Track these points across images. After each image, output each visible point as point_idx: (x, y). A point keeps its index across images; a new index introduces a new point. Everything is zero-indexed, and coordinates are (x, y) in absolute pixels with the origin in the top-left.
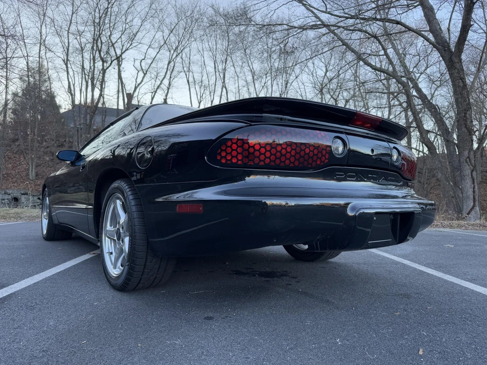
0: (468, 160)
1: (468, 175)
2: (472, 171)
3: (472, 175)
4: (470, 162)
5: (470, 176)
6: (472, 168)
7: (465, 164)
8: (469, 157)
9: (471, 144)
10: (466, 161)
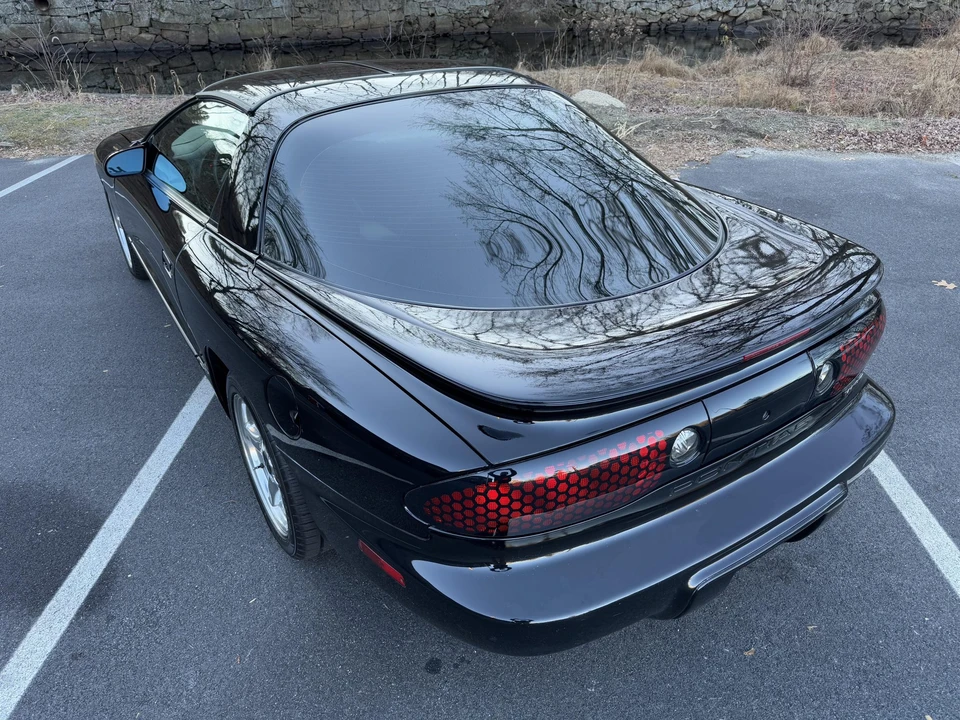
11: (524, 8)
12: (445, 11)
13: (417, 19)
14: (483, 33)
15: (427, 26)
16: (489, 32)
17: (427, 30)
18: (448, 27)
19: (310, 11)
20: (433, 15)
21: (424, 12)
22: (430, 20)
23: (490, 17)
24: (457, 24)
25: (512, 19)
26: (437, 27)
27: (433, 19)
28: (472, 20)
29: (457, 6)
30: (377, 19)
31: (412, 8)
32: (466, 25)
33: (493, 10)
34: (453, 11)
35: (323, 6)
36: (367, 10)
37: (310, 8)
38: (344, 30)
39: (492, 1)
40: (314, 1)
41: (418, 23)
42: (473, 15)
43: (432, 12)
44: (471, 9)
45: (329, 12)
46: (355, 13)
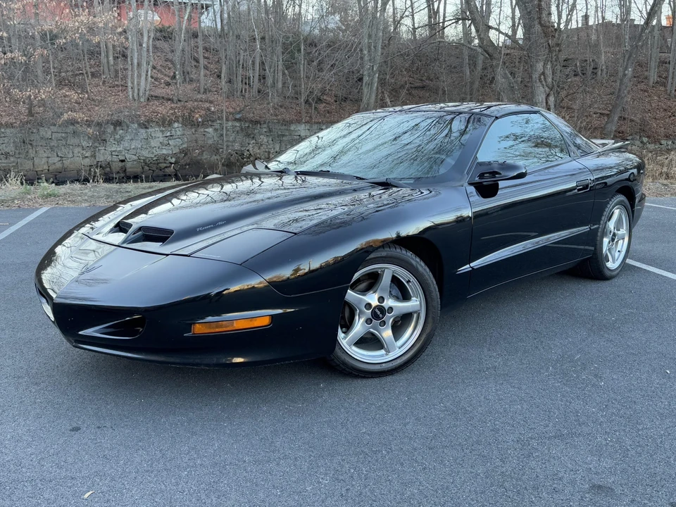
0: (542, 77)
1: (542, 102)
2: (548, 95)
3: (547, 103)
4: (546, 82)
5: (545, 104)
6: (547, 89)
7: (539, 84)
8: (543, 73)
9: (547, 51)
10: (540, 79)
11: (205, 156)
12: (135, 158)
13: (109, 164)
14: (170, 175)
15: (118, 169)
17: (118, 172)
18: (139, 170)
19: (6, 158)
20: (122, 161)
21: (115, 159)
22: (121, 164)
23: (176, 162)
24: (146, 168)
25: (195, 164)
26: (128, 170)
27: (123, 163)
28: (160, 165)
29: (145, 154)
30: (71, 164)
31: (104, 155)
32: (154, 169)
33: (179, 157)
34: (142, 158)
35: (19, 153)
36: (61, 157)
37: (7, 155)
38: (39, 173)
39: (178, 151)
40: (10, 149)
41: (110, 168)
42: (161, 161)
43: (123, 158)
44: (159, 157)
45: (25, 158)
46: (50, 159)
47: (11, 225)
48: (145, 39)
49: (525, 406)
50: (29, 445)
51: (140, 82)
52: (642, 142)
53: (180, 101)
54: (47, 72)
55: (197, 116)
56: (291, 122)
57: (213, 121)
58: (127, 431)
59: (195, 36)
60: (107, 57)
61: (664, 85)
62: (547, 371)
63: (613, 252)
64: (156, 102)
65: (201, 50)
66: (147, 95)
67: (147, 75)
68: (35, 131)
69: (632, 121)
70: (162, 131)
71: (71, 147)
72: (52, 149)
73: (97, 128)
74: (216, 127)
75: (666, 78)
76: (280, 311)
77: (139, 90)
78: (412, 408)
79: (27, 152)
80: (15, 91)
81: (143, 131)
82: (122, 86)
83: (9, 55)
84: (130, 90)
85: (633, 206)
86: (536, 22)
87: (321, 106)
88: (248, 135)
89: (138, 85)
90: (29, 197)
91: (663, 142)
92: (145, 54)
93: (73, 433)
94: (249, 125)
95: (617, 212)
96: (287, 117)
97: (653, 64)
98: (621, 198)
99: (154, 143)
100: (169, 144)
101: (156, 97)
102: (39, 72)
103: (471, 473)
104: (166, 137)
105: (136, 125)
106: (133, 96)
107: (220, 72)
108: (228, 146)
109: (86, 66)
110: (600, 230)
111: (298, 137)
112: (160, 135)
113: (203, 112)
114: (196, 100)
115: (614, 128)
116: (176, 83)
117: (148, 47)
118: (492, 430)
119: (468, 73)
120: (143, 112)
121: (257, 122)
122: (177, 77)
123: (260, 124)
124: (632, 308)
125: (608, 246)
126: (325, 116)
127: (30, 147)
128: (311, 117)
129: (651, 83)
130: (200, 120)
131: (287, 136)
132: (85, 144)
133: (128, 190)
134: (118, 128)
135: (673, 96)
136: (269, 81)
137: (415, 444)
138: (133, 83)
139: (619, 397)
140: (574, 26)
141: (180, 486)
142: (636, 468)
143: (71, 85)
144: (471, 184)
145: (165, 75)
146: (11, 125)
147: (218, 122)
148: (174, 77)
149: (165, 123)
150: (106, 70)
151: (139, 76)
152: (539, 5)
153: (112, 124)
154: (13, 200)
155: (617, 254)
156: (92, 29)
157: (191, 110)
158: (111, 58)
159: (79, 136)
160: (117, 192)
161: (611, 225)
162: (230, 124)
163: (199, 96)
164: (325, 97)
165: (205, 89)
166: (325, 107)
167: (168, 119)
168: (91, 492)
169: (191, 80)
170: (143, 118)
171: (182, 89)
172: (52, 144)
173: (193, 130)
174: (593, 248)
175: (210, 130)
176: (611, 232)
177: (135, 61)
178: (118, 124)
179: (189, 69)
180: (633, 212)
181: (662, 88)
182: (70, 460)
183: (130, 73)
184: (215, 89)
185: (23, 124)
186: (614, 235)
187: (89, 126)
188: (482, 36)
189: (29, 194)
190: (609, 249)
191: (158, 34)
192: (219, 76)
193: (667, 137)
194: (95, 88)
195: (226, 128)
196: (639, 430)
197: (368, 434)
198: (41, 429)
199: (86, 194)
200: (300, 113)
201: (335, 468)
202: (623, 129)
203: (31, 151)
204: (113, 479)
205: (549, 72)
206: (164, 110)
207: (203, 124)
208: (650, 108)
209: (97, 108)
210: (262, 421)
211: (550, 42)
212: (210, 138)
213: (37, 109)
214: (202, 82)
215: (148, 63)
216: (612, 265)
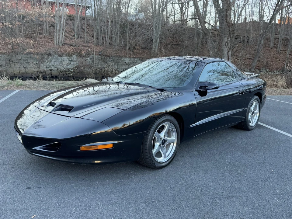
0: (226, 44)
2: (229, 51)
3: (228, 54)
4: (228, 46)
5: (227, 55)
6: (228, 49)
7: (225, 47)
8: (227, 42)
9: (229, 33)
10: (225, 45)
11: (86, 69)
12: (56, 69)
13: (45, 71)
14: (71, 77)
15: (49, 73)
16: (73, 77)
17: (49, 75)
18: (57, 74)
20: (51, 70)
21: (48, 69)
23: (73, 71)
24: (61, 73)
25: (81, 73)
26: (53, 74)
27: (51, 71)
28: (67, 72)
29: (61, 67)
30: (29, 70)
31: (43, 67)
32: (64, 74)
33: (75, 69)
34: (59, 69)
35: (7, 65)
36: (25, 67)
37: (2, 66)
38: (15, 74)
39: (74, 67)
40: (4, 63)
41: (45, 73)
42: (67, 71)
43: (51, 69)
44: (66, 69)
45: (10, 67)
46: (20, 68)
47: (3, 97)
48: (63, 20)
49: (214, 184)
50: (9, 194)
51: (60, 37)
52: (266, 71)
53: (76, 46)
54: (20, 32)
55: (83, 52)
56: (122, 57)
57: (90, 55)
58: (50, 190)
59: (84, 19)
60: (46, 26)
61: (276, 48)
62: (224, 169)
63: (252, 119)
64: (66, 46)
65: (85, 25)
66: (62, 43)
67: (62, 35)
68: (14, 56)
69: (262, 62)
70: (68, 58)
71: (29, 64)
72: (21, 64)
73: (41, 56)
74: (91, 57)
75: (277, 45)
76: (116, 142)
77: (59, 41)
78: (169, 183)
79: (11, 65)
80: (7, 40)
81: (60, 58)
82: (52, 39)
83: (5, 24)
84: (55, 40)
85: (261, 100)
86: (225, 21)
87: (135, 51)
88: (104, 62)
89: (59, 39)
90: (11, 85)
91: (275, 71)
92: (62, 26)
93: (28, 190)
94: (105, 57)
95: (255, 103)
96: (121, 55)
97: (272, 39)
98: (256, 97)
99: (64, 63)
100: (71, 64)
101: (66, 44)
102: (17, 32)
103: (192, 212)
104: (70, 61)
105: (57, 55)
106: (56, 43)
107: (93, 35)
108: (95, 66)
109: (37, 30)
110: (248, 110)
111: (125, 63)
112: (67, 60)
113: (85, 51)
114: (83, 46)
115: (255, 65)
116: (75, 39)
117: (63, 23)
118: (200, 194)
119: (196, 39)
120: (60, 50)
121: (108, 56)
122: (75, 36)
123: (110, 57)
124: (259, 143)
125: (250, 117)
126: (136, 55)
127: (12, 63)
128: (130, 55)
129: (271, 47)
130: (84, 54)
131: (120, 62)
132: (35, 62)
133: (53, 84)
134: (49, 56)
135: (279, 52)
136: (114, 39)
137: (169, 199)
138: (56, 38)
139: (252, 181)
140: (240, 22)
141: (72, 214)
142: (258, 212)
143: (31, 38)
144: (196, 91)
145: (70, 35)
146: (4, 53)
147: (92, 55)
148: (74, 36)
149: (69, 55)
150: (45, 32)
151: (59, 35)
152: (226, 14)
153: (47, 54)
154: (4, 86)
155: (254, 120)
156: (40, 15)
157: (81, 50)
158: (48, 27)
159: (33, 59)
160: (48, 85)
161: (252, 108)
162: (97, 56)
163: (84, 44)
164: (137, 47)
165: (87, 42)
166: (136, 51)
167: (71, 53)
168: (35, 216)
169: (81, 38)
170: (60, 53)
171: (77, 41)
172: (21, 62)
173: (81, 58)
174: (244, 117)
175: (88, 59)
176: (252, 111)
177: (58, 29)
178: (49, 54)
179: (80, 33)
180: (261, 103)
181: (276, 49)
182: (26, 201)
183: (55, 34)
184: (91, 42)
185: (9, 53)
186: (253, 112)
187: (37, 55)
188: (202, 26)
189: (11, 84)
190: (251, 118)
191: (68, 18)
192: (93, 36)
193: (277, 69)
194: (41, 39)
195: (95, 58)
196: (260, 195)
197: (150, 194)
198: (14, 188)
199: (35, 85)
200: (126, 53)
201: (136, 208)
202: (259, 65)
203: (12, 64)
204: (44, 210)
205: (229, 42)
206: (69, 49)
207: (85, 56)
208: (270, 57)
209: (41, 48)
210: (106, 187)
211: (230, 29)
212: (88, 62)
213: (15, 47)
214: (86, 39)
215: (63, 30)
216: (252, 124)
